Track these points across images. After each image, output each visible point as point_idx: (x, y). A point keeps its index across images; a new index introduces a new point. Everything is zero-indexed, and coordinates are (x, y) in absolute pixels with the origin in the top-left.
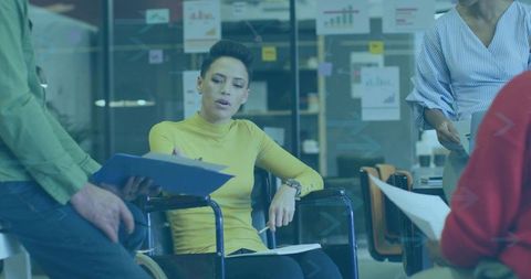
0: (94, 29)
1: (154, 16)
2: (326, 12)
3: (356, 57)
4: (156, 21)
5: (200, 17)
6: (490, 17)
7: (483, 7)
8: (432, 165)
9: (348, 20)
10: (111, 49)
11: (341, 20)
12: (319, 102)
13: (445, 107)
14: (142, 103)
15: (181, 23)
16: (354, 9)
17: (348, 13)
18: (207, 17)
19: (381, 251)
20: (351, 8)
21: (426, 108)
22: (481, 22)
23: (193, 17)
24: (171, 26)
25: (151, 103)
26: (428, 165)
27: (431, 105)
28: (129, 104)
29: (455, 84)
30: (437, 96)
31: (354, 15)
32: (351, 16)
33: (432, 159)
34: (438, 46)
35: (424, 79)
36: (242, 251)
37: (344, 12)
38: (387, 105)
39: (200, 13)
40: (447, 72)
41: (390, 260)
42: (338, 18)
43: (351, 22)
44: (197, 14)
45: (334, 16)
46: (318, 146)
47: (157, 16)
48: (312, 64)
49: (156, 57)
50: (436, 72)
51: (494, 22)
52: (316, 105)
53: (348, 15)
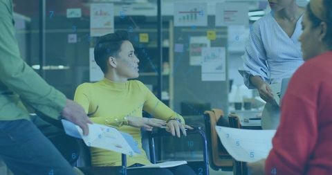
0: (29, 19)
1: (71, 13)
2: (181, 12)
3: (194, 40)
4: (73, 16)
5: (101, 14)
6: (292, 19)
7: (288, 12)
8: (243, 109)
9: (194, 17)
10: (44, 31)
11: (190, 17)
12: (169, 67)
13: (263, 74)
14: (61, 67)
15: (89, 18)
16: (198, 10)
17: (194, 13)
18: (105, 14)
19: (217, 164)
20: (196, 9)
21: (251, 75)
22: (286, 21)
23: (96, 14)
24: (82, 19)
25: (67, 68)
26: (240, 109)
27: (254, 74)
28: (53, 68)
29: (269, 60)
30: (258, 68)
31: (198, 14)
32: (196, 15)
33: (243, 105)
34: (259, 36)
35: (250, 57)
36: (136, 165)
37: (191, 12)
38: (218, 71)
39: (101, 11)
40: (264, 52)
41: (222, 170)
42: (188, 16)
43: (196, 18)
44: (99, 12)
45: (185, 15)
46: (169, 95)
47: (74, 13)
48: (166, 44)
49: (72, 39)
50: (257, 53)
51: (295, 21)
52: (167, 70)
53: (193, 14)
